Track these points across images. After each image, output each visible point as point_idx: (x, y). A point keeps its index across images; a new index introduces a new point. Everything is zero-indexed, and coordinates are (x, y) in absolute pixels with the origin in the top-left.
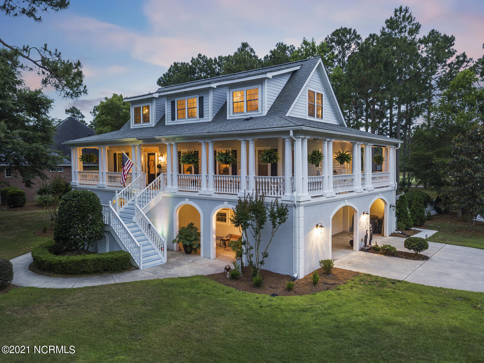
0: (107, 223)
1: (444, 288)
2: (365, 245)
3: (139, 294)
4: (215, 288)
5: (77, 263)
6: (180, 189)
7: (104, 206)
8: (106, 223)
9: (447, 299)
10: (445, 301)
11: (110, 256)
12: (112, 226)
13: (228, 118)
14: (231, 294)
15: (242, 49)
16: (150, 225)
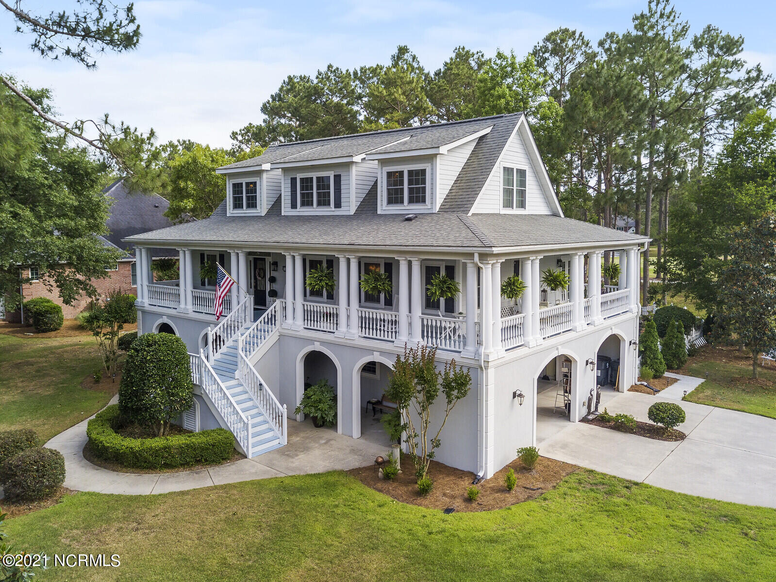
0: (198, 383)
1: (703, 499)
2: (589, 413)
3: (250, 507)
4: (362, 496)
5: (156, 452)
6: (306, 326)
7: (193, 356)
8: (195, 383)
9: (706, 519)
10: (702, 524)
11: (203, 439)
12: (204, 387)
13: (379, 212)
14: (385, 509)
15: (398, 57)
16: (261, 385)
